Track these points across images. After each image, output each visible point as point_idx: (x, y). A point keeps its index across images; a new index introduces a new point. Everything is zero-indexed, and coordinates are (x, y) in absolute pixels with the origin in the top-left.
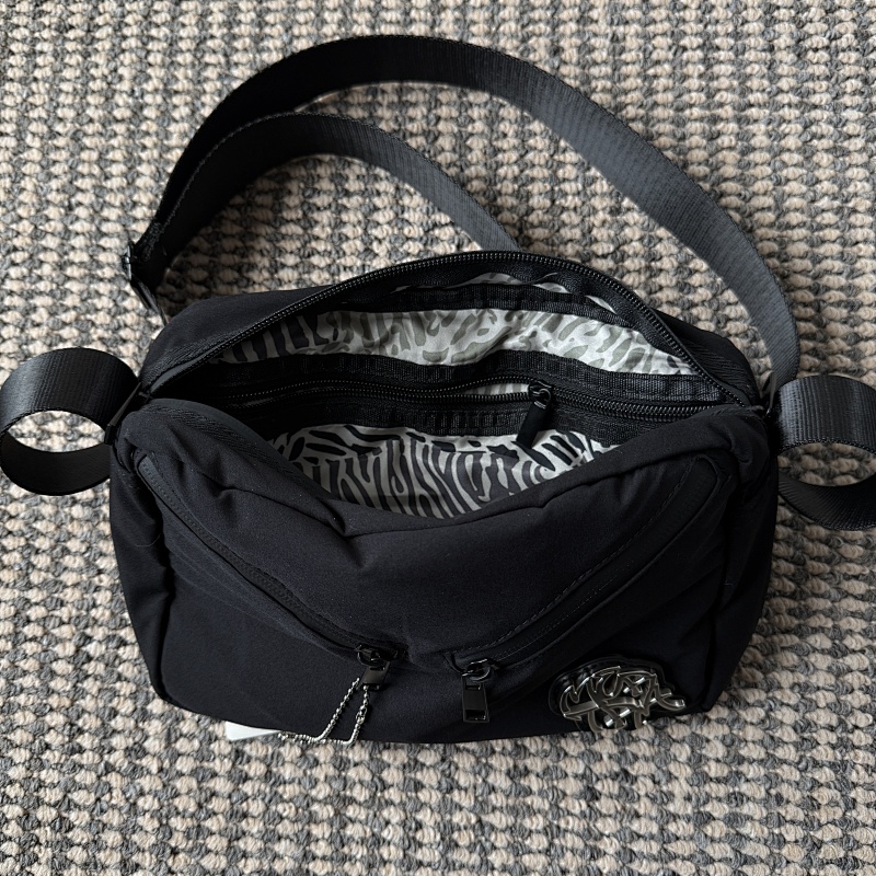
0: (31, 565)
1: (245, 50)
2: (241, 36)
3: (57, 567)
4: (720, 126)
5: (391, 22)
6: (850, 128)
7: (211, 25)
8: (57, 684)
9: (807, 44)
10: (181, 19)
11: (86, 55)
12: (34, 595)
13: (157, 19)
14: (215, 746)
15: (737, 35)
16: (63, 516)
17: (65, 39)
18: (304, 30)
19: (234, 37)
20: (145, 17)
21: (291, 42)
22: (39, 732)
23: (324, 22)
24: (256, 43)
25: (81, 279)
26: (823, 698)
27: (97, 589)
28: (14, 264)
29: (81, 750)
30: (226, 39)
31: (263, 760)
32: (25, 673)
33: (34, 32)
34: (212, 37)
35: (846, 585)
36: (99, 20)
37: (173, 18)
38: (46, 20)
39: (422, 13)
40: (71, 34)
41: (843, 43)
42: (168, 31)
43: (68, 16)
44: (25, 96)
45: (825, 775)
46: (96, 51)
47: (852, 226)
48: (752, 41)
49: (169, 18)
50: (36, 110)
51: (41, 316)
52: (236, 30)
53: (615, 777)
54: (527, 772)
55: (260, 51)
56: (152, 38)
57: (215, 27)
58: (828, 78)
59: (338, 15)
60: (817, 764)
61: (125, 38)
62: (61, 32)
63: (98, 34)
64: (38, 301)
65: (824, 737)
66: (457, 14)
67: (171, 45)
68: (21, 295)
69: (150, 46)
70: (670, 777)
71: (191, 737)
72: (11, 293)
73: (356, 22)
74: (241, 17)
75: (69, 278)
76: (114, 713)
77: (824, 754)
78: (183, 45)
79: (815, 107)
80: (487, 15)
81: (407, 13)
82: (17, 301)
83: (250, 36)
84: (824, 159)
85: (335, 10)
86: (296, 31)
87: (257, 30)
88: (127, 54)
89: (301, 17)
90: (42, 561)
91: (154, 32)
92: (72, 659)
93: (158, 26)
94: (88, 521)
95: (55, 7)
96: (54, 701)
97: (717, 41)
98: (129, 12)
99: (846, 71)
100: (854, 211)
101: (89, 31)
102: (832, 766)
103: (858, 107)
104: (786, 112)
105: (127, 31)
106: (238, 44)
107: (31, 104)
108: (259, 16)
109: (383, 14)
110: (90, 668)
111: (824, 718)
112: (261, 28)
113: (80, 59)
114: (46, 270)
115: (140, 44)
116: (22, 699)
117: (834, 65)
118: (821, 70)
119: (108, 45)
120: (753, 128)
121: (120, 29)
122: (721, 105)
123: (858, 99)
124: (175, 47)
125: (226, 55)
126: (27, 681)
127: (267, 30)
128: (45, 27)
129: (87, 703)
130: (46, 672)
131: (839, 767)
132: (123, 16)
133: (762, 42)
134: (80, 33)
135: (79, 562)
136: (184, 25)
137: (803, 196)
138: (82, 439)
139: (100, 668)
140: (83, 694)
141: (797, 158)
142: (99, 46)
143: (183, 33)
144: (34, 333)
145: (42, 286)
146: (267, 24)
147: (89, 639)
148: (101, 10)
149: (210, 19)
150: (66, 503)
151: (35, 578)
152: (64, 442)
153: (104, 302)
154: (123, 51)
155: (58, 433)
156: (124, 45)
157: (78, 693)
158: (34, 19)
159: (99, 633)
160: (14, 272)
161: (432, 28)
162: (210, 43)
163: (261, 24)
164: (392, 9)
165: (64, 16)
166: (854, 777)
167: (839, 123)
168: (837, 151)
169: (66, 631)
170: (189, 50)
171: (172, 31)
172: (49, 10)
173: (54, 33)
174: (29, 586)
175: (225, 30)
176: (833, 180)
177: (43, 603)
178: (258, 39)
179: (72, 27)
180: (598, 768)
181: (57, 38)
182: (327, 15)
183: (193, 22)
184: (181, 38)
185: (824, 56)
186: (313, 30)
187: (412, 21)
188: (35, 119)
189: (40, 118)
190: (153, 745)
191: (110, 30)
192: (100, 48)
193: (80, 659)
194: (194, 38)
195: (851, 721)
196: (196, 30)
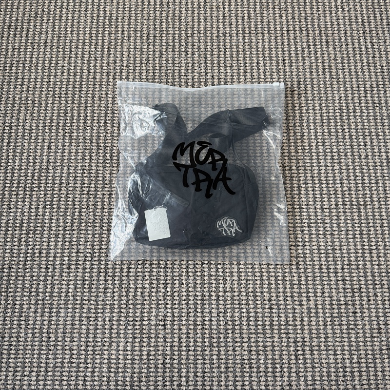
0: (150, 341)
3: (157, 342)
4: (304, 228)
6: (335, 229)
8: (159, 370)
9: (324, 207)
12: (152, 349)
14: (198, 383)
15: (307, 205)
22: (156, 382)
25: (156, 268)
26: (332, 365)
27: (167, 346)
28: (139, 264)
29: (167, 386)
31: (209, 385)
32: (151, 368)
35: (336, 339)
41: (332, 207)
45: (333, 383)
47: (336, 253)
48: (311, 207)
51: (147, 278)
53: (288, 385)
54: (269, 385)
58: (329, 216)
60: (332, 381)
64: (146, 274)
65: (333, 374)
68: (141, 272)
70: (300, 385)
71: (192, 381)
72: (139, 272)
75: (153, 268)
76: (173, 376)
77: (333, 378)
79: (326, 223)
82: (141, 274)
84: (329, 237)
90: (153, 340)
92: (162, 364)
94: (163, 330)
96: (159, 374)
97: (303, 207)
99: (333, 214)
100: (336, 249)
102: (335, 381)
103: (336, 223)
104: (320, 225)
110: (167, 366)
111: (333, 370)
114: (147, 266)
116: (151, 374)
117: (330, 212)
118: (327, 214)
120: (312, 229)
122: (304, 223)
123: (336, 221)
126: (152, 370)
129: (167, 374)
130: (156, 367)
131: (336, 381)
133: (313, 207)
135: (162, 340)
137: (324, 246)
139: (169, 366)
140: (166, 372)
141: (322, 236)
144: (146, 282)
145: (147, 270)
147: (166, 359)
150: (157, 325)
151: (152, 345)
153: (162, 274)
157: (164, 372)
159: (168, 357)
160: (139, 266)
166: (340, 383)
167: (332, 227)
168: (332, 234)
169: (160, 357)
174: (150, 346)
176: (331, 242)
177: (154, 351)
180: (284, 384)
185: (328, 210)
190: (183, 383)
193: (164, 364)
195: (339, 370)
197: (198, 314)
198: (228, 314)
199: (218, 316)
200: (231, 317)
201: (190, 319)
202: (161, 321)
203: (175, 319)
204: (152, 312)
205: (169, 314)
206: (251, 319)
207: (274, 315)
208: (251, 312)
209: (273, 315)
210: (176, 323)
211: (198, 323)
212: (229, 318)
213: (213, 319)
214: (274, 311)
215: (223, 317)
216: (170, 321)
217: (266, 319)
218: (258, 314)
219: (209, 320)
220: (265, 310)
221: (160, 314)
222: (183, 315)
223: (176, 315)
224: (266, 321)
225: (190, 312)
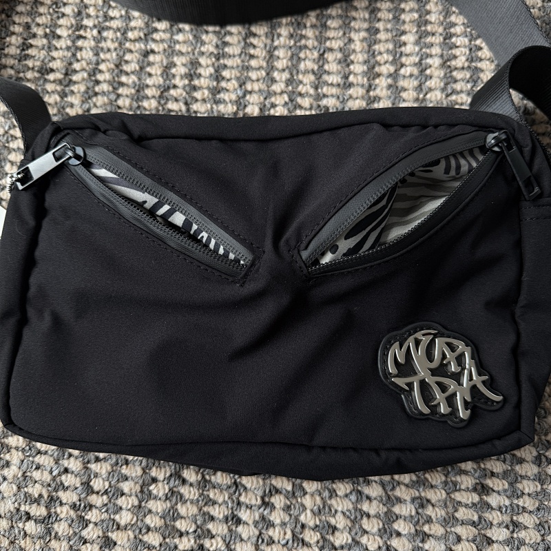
1: (204, 100)
2: (200, 88)
5: (332, 84)
7: (174, 76)
10: (148, 69)
11: (63, 95)
13: (126, 68)
16: (17, 531)
17: (46, 80)
18: (256, 87)
19: (195, 88)
20: (117, 66)
21: (244, 96)
23: (273, 81)
24: (214, 95)
30: (187, 89)
33: (19, 73)
34: (175, 87)
36: (77, 66)
37: (142, 68)
38: (30, 63)
39: (360, 78)
40: (51, 77)
42: (136, 80)
43: (50, 61)
44: (7, 128)
46: (72, 92)
49: (138, 68)
50: (16, 142)
52: (196, 82)
55: (217, 102)
56: (122, 84)
57: (178, 78)
59: (286, 75)
61: (98, 82)
62: (43, 74)
63: (75, 78)
66: (390, 81)
67: (138, 91)
69: (120, 91)
73: (301, 82)
74: (201, 71)
78: (149, 92)
80: (416, 83)
81: (346, 77)
83: (208, 88)
85: (284, 70)
86: (249, 87)
87: (215, 83)
88: (99, 97)
89: (253, 75)
91: (124, 79)
93: (127, 74)
94: (40, 538)
95: (39, 52)
98: (103, 61)
101: (66, 74)
105: (100, 77)
106: (198, 95)
107: (12, 136)
108: (216, 71)
109: (325, 77)
112: (218, 82)
113: (58, 99)
115: (111, 89)
119: (83, 88)
121: (94, 74)
124: (142, 93)
125: (186, 104)
127: (223, 84)
128: (29, 69)
132: (98, 64)
134: (59, 76)
136: (150, 75)
138: (39, 456)
142: (75, 88)
143: (149, 81)
146: (223, 78)
148: (79, 58)
149: (173, 71)
150: (21, 518)
152: (22, 457)
154: (96, 94)
155: (17, 448)
156: (97, 89)
158: (19, 61)
161: (368, 91)
162: (172, 92)
163: (218, 77)
164: (332, 73)
165: (46, 60)
170: (154, 97)
171: (139, 79)
172: (33, 54)
173: (37, 75)
175: (186, 82)
178: (215, 91)
179: (52, 70)
181: (39, 79)
182: (276, 74)
183: (159, 73)
184: (147, 86)
186: (263, 87)
187: (351, 85)
188: (14, 150)
189: (19, 148)
191: (85, 75)
192: (76, 91)
194: (159, 86)
196: (161, 80)
197: (184, 490)
198: (307, 501)
199: (265, 504)
200: (317, 513)
201: (152, 505)
202: (37, 501)
203: (93, 499)
204: (8, 464)
205: (68, 480)
206: (400, 526)
207: (495, 517)
208: (399, 500)
209: (488, 516)
210: (93, 516)
211: (181, 525)
212: (307, 518)
213: (244, 515)
214: (493, 500)
215: (287, 509)
216: (74, 507)
217: (459, 530)
218: (429, 511)
219: (226, 519)
220: (458, 496)
221: (37, 475)
222: (126, 487)
223: (97, 484)
224: (459, 539)
225: (154, 480)
